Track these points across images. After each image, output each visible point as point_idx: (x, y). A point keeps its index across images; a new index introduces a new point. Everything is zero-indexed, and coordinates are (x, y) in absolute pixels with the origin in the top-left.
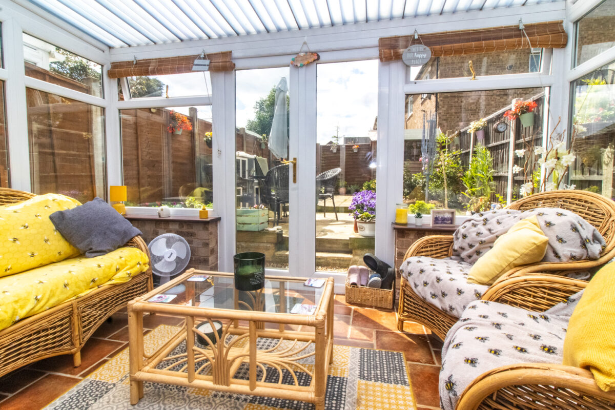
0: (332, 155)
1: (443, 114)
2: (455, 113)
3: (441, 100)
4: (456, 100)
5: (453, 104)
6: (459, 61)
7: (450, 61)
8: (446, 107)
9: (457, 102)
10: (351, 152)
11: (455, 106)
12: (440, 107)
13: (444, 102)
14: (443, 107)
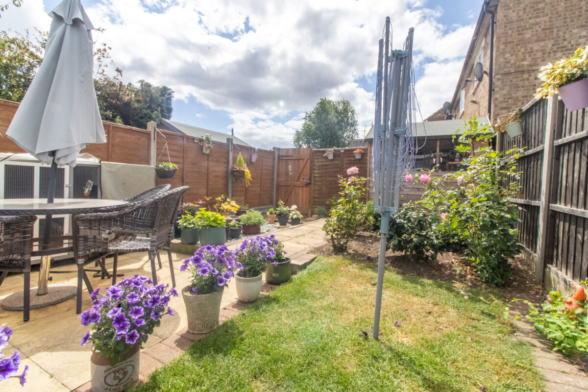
0: (328, 163)
1: (502, 99)
2: (523, 97)
3: (499, 79)
4: (526, 76)
5: (521, 84)
6: (530, 15)
7: (514, 19)
8: (507, 88)
9: (528, 79)
10: (352, 159)
11: (523, 87)
12: (497, 89)
13: (503, 82)
14: (502, 89)
